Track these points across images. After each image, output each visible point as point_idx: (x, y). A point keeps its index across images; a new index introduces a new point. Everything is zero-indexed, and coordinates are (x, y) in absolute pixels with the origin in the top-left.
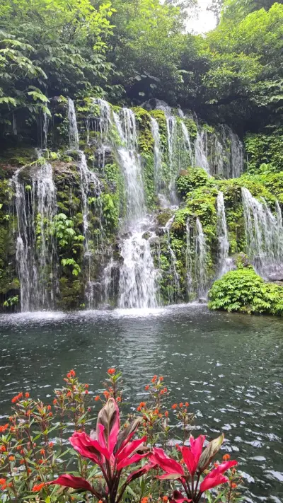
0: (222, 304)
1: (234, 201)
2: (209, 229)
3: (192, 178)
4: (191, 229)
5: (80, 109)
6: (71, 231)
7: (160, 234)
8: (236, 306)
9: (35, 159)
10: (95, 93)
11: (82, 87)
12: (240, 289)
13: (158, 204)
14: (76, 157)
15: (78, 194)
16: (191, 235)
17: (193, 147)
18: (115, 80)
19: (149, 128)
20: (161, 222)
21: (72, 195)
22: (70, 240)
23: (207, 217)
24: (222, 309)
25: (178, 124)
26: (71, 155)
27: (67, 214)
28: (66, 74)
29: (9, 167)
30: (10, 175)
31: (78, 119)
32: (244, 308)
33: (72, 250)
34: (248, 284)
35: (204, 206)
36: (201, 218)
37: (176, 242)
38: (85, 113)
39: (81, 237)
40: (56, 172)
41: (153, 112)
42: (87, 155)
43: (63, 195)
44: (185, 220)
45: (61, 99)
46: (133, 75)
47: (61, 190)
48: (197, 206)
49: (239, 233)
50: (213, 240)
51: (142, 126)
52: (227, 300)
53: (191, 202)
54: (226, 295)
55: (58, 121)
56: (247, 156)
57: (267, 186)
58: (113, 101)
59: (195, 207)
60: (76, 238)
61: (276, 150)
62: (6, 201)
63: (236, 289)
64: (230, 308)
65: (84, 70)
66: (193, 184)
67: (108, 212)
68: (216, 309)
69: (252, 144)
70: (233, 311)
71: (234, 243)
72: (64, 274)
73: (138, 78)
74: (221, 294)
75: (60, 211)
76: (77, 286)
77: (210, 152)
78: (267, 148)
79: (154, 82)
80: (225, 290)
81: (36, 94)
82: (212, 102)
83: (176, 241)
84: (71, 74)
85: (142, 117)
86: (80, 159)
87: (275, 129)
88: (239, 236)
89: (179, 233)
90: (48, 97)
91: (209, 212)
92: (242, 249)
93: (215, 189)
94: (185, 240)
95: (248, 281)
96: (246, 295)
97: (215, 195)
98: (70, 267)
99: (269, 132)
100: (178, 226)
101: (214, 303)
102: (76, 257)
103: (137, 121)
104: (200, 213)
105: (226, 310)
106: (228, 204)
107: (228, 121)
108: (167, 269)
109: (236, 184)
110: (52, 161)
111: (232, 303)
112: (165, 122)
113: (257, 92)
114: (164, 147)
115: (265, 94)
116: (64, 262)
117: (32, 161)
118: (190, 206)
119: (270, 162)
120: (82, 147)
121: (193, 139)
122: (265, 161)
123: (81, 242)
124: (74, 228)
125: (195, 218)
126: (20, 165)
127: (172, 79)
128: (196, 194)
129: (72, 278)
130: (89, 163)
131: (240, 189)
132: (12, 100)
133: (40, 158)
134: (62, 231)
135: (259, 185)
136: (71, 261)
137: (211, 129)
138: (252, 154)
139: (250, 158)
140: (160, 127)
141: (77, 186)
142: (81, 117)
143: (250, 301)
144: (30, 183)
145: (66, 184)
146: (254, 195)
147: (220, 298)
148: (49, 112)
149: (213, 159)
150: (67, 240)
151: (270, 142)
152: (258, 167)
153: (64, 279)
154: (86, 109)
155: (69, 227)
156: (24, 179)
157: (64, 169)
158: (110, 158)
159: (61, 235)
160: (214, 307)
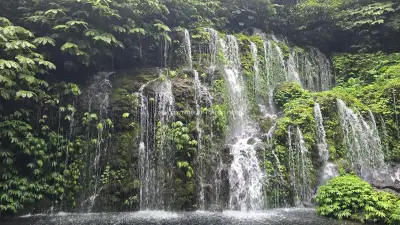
0: (331, 210)
1: (330, 110)
2: (309, 136)
3: (288, 91)
4: (293, 136)
5: (194, 36)
6: (187, 136)
7: (264, 140)
8: (347, 213)
9: (157, 76)
10: (205, 24)
11: (196, 20)
12: (349, 196)
13: (259, 113)
14: (191, 75)
15: (192, 105)
16: (293, 141)
17: (286, 65)
18: (220, 14)
19: (249, 50)
20: (263, 129)
21: (188, 106)
22: (185, 144)
23: (306, 126)
24: (331, 215)
25: (273, 47)
26: (186, 72)
27: (184, 122)
28: (183, 10)
29: (136, 83)
30: (137, 89)
31: (192, 44)
32: (355, 216)
33: (186, 154)
34: (358, 191)
35: (304, 116)
36: (301, 126)
37: (279, 148)
38: (197, 39)
39: (194, 142)
40: (174, 87)
41: (252, 37)
42: (200, 73)
43: (180, 105)
44: (287, 128)
45: (179, 29)
46: (235, 9)
47: (179, 101)
48: (296, 116)
49: (336, 140)
50: (313, 147)
51: (244, 49)
52: (336, 206)
53: (290, 112)
54: (334, 201)
55: (176, 46)
56: (335, 71)
57: (358, 97)
58: (219, 30)
59: (294, 116)
60: (190, 143)
61: (362, 66)
62: (132, 111)
63: (345, 195)
64: (340, 215)
65: (198, 7)
66: (290, 96)
67: (217, 120)
68: (326, 216)
69: (339, 61)
70: (344, 218)
71: (333, 149)
72: (179, 176)
73: (239, 12)
74: (329, 200)
75: (177, 119)
76: (191, 187)
77: (301, 69)
78: (353, 65)
79: (251, 14)
80: (334, 196)
81: (160, 25)
82: (301, 28)
83: (279, 146)
84: (186, 10)
85: (243, 41)
86: (194, 76)
87: (359, 48)
88: (337, 142)
89: (282, 139)
90: (170, 27)
91: (308, 120)
92: (340, 156)
93: (311, 100)
94: (288, 146)
95: (357, 188)
96: (356, 203)
97: (312, 106)
98: (184, 169)
99: (354, 51)
100: (280, 134)
101: (322, 208)
102: (189, 160)
103: (240, 45)
104: (299, 121)
105: (336, 218)
106: (325, 113)
107: (316, 44)
108: (272, 173)
109: (329, 96)
110: (170, 77)
111: (343, 209)
112: (262, 45)
113: (341, 19)
114: (262, 65)
115: (349, 20)
116: (180, 164)
117: (154, 78)
118: (289, 115)
119: (357, 77)
120: (195, 66)
121: (286, 58)
122: (351, 76)
123: (194, 146)
124: (189, 134)
125: (296, 127)
126: (145, 81)
127: (267, 12)
128: (294, 105)
129: (186, 180)
130: (201, 79)
131: (335, 100)
132: (142, 30)
133: (161, 76)
134: (179, 136)
135: (350, 97)
136: (186, 164)
137: (301, 50)
138: (339, 70)
139: (338, 73)
140: (259, 49)
141: (192, 98)
142: (195, 42)
143: (361, 209)
144: (153, 96)
145: (183, 97)
146: (348, 105)
147: (329, 204)
148: (170, 39)
149: (304, 75)
150: (183, 145)
151: (356, 59)
152: (346, 81)
153: (179, 180)
154: (199, 36)
155: (185, 133)
156: (148, 92)
157: (181, 84)
158: (218, 75)
159: (178, 140)
160: (323, 213)
